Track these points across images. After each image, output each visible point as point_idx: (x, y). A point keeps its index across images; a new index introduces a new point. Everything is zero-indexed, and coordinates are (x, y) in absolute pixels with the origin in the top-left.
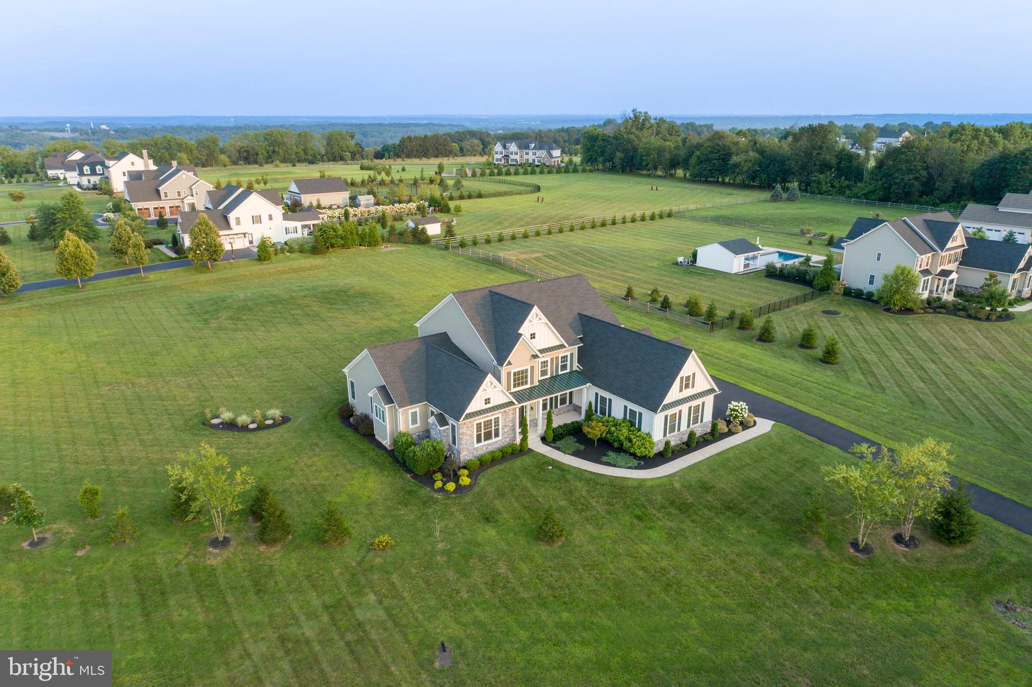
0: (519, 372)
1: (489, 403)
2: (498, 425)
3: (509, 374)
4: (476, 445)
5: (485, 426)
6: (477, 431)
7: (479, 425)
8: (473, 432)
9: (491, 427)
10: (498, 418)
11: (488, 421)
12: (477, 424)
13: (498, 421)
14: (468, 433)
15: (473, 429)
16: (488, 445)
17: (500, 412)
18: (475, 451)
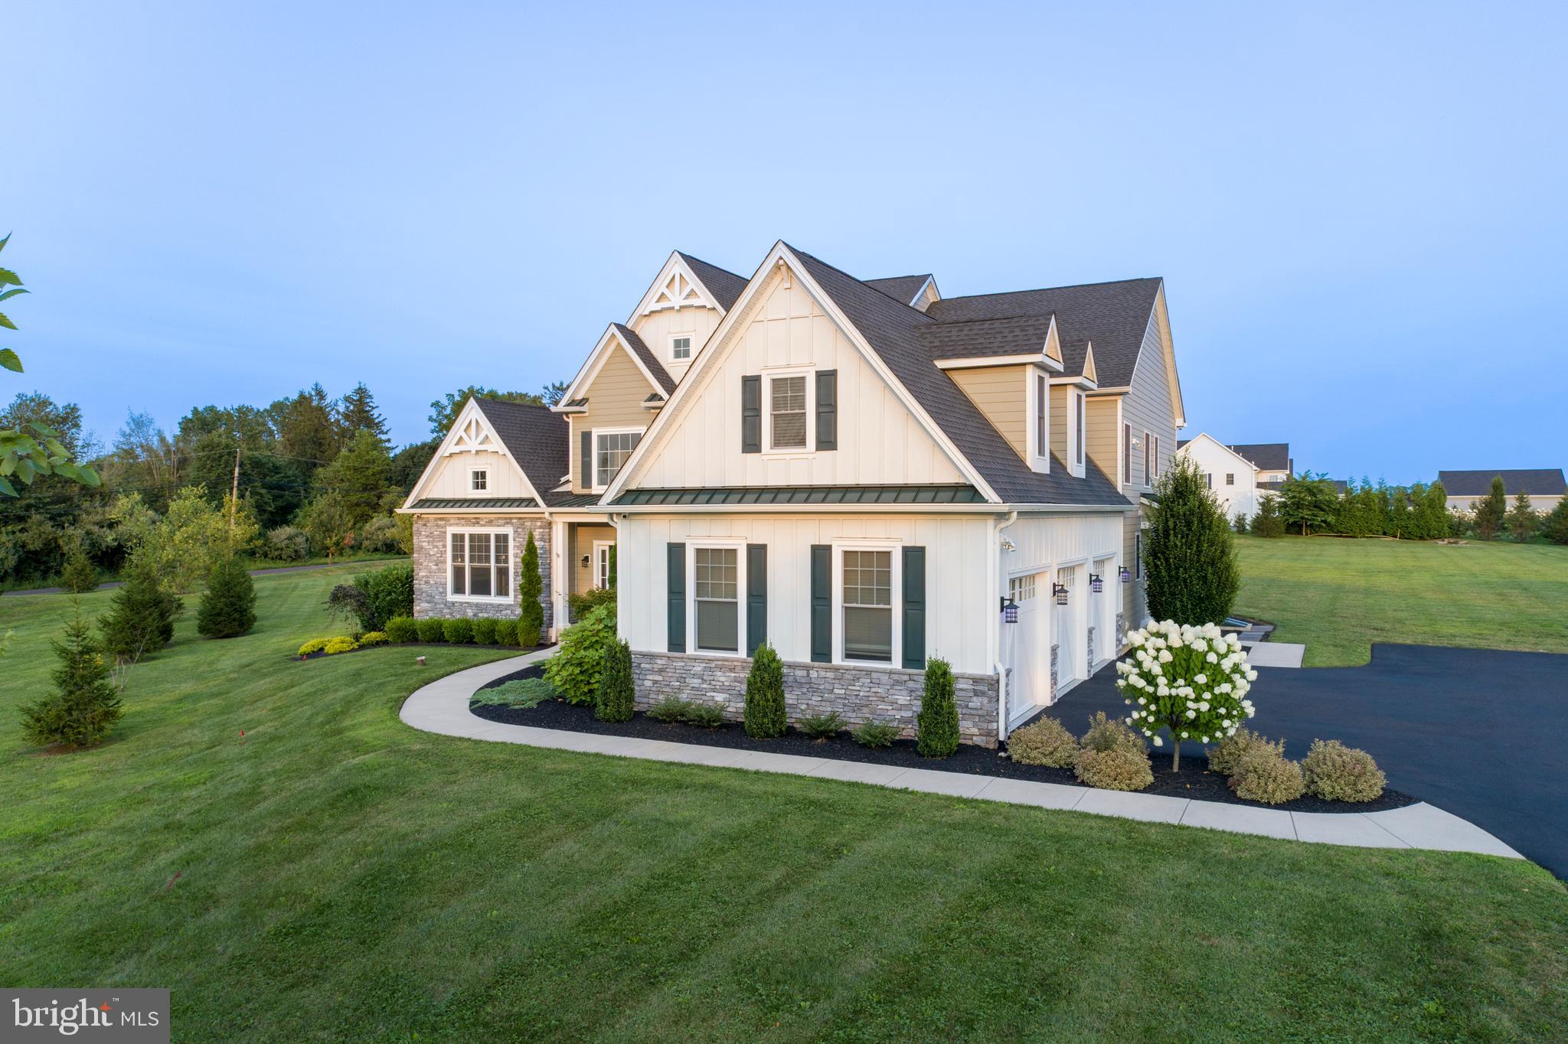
0: (611, 438)
1: (483, 487)
2: (506, 561)
3: (586, 437)
4: (451, 597)
5: (472, 548)
6: (455, 558)
7: (458, 539)
8: (443, 553)
9: (488, 559)
10: (506, 537)
11: (480, 537)
12: (455, 536)
13: (506, 549)
14: (432, 553)
15: (445, 546)
16: (477, 605)
17: (508, 522)
18: (448, 611)
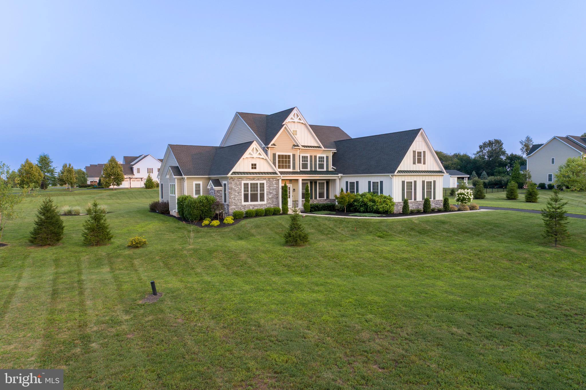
0: (282, 156)
1: (255, 168)
2: (263, 190)
3: (274, 155)
4: (244, 203)
5: (251, 188)
6: (245, 191)
7: (246, 185)
8: (241, 189)
9: (257, 191)
10: (263, 184)
11: (254, 184)
13: (263, 187)
14: (236, 189)
15: (241, 187)
16: (254, 205)
17: (264, 179)
18: (243, 208)
